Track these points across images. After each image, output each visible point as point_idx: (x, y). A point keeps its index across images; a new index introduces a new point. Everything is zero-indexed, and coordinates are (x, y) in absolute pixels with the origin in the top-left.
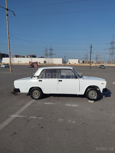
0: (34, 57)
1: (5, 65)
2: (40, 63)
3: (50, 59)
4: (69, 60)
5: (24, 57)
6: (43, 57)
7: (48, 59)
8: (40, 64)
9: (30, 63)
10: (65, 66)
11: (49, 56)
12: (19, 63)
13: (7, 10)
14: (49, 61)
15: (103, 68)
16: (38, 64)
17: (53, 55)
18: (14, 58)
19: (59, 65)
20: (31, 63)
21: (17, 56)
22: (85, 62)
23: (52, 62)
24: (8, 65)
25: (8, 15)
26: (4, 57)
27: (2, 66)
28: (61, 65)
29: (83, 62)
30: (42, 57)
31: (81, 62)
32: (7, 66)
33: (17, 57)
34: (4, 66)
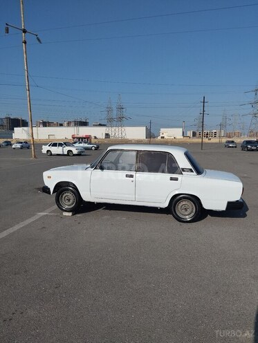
0: (84, 124)
1: (21, 143)
2: (95, 138)
3: (117, 130)
4: (162, 130)
5: (61, 125)
6: (104, 125)
7: (113, 130)
8: (96, 140)
9: (74, 138)
10: (149, 144)
11: (115, 123)
12: (51, 138)
13: (25, 31)
14: (117, 134)
15: (233, 147)
16: (90, 140)
17: (124, 119)
18: (39, 128)
19: (139, 143)
20: (77, 138)
21: (45, 124)
22: (198, 133)
23: (124, 134)
24: (26, 143)
25: (25, 43)
26: (18, 126)
27: (13, 146)
28: (142, 141)
29: (194, 134)
30: (100, 125)
31: (190, 133)
32: (25, 145)
33: (46, 126)
34: (19, 146)
